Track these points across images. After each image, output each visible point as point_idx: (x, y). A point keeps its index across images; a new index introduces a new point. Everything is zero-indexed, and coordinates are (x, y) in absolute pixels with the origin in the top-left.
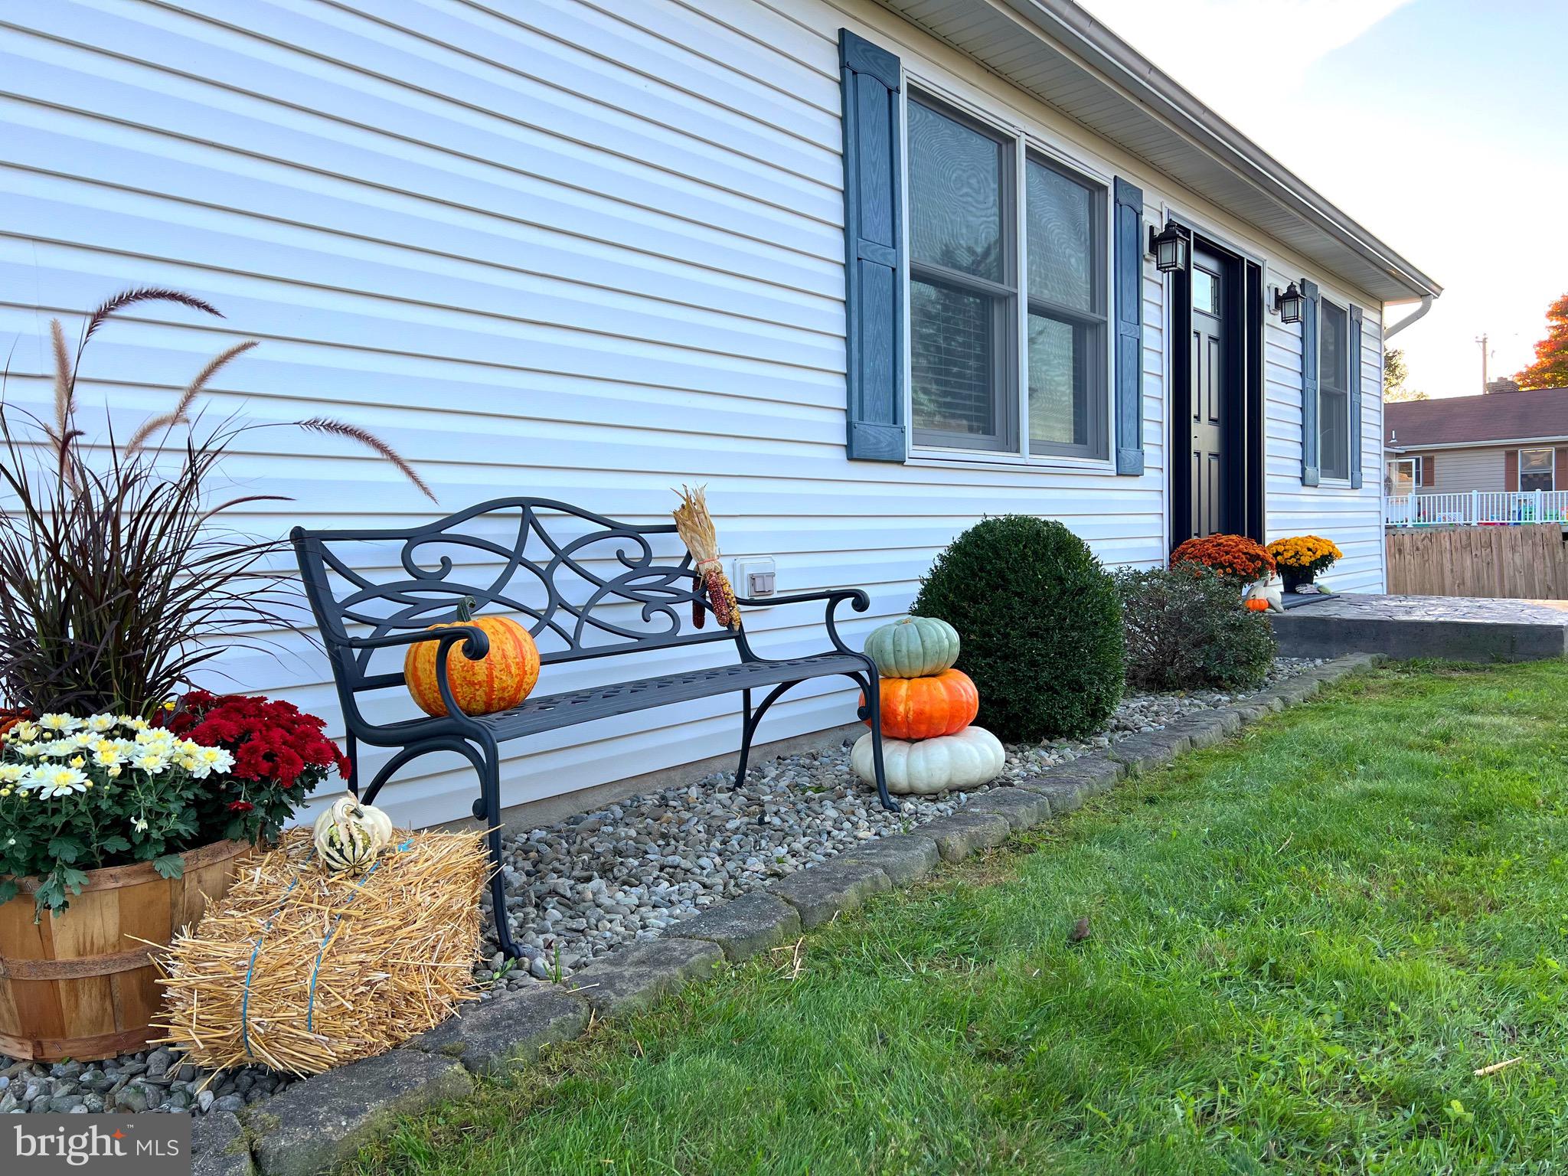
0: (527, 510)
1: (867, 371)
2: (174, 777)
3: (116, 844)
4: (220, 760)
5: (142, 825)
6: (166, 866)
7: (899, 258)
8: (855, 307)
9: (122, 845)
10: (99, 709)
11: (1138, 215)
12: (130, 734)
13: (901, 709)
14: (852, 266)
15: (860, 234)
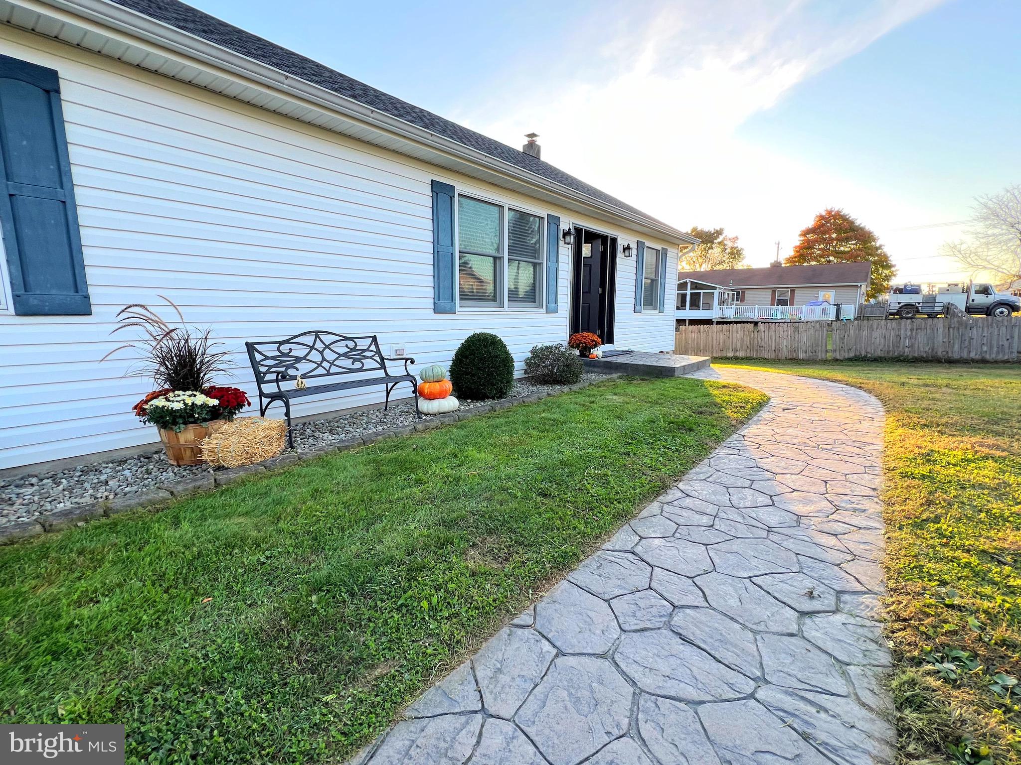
0: (317, 334)
1: (441, 286)
2: (204, 406)
3: (191, 420)
4: (215, 402)
5: (197, 416)
6: (204, 424)
7: (454, 250)
8: (436, 267)
9: (193, 420)
10: (188, 389)
11: (558, 226)
12: (195, 396)
13: (426, 391)
14: (436, 254)
15: (438, 243)
